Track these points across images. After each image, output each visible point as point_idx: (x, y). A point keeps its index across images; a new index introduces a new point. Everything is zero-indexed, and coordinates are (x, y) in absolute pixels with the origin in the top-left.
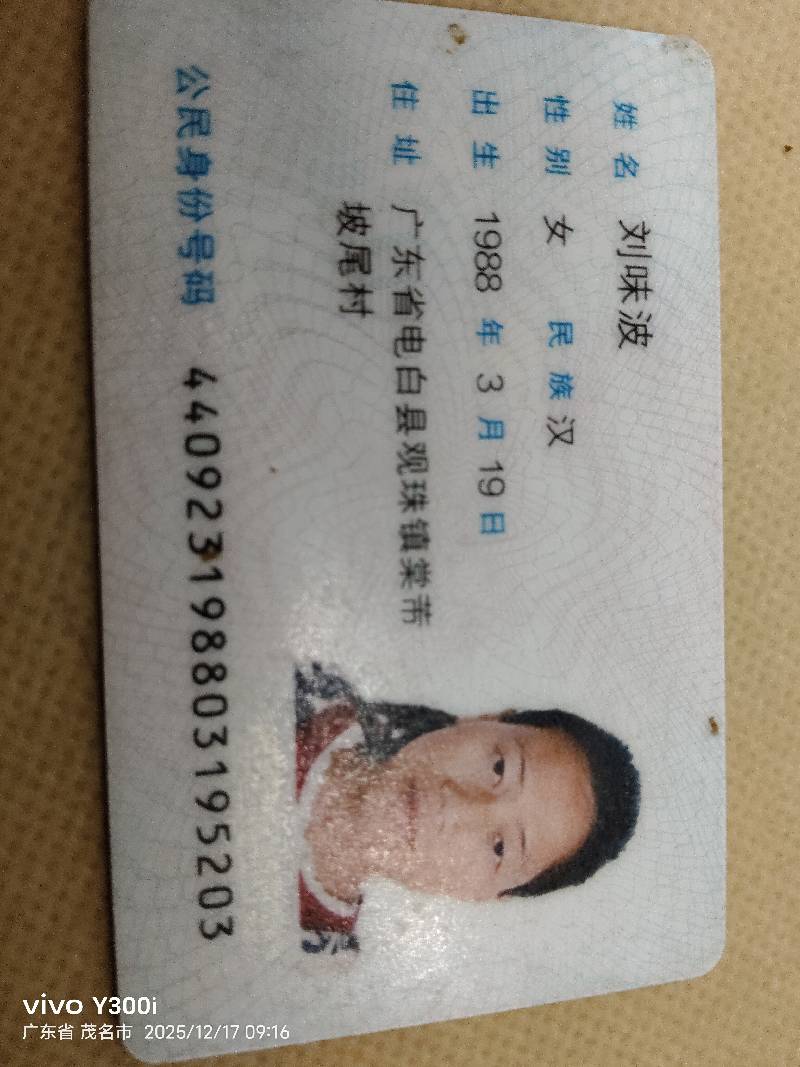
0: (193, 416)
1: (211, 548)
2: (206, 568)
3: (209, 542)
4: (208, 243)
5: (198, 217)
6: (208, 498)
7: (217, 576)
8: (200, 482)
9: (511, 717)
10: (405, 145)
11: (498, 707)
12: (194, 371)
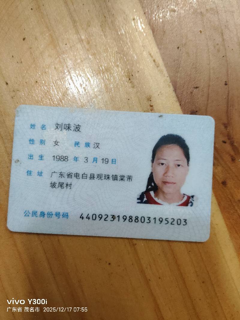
0: (89, 218)
1: (113, 217)
2: (117, 218)
4: (57, 213)
6: (104, 217)
7: (119, 216)
8: (101, 218)
9: (153, 161)
10: (39, 174)
11: (150, 163)
12: (80, 217)
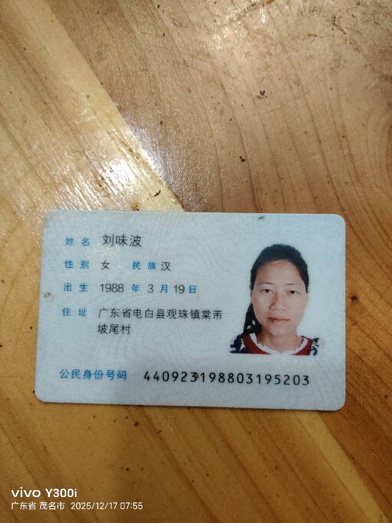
0: (158, 378)
1: (195, 375)
2: (201, 377)
3: (193, 376)
4: (109, 372)
5: (102, 374)
6: (181, 376)
7: (203, 374)
8: (176, 378)
10: (81, 312)
12: (145, 378)
